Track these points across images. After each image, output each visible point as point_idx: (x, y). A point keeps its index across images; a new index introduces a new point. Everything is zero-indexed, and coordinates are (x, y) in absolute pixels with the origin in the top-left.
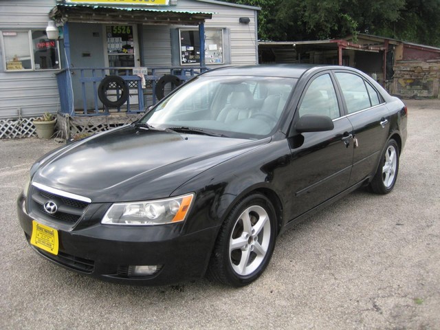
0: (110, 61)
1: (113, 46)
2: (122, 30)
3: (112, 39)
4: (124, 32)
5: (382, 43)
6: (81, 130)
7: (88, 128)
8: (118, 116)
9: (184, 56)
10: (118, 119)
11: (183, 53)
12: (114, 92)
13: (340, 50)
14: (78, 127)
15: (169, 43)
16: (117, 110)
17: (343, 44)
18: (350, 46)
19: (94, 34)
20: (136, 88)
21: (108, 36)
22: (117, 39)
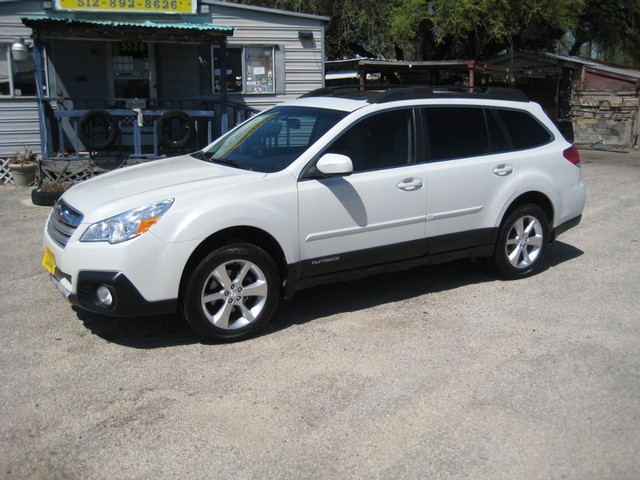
0: (116, 87)
1: (120, 67)
2: (133, 46)
3: (119, 58)
4: (135, 49)
5: (555, 66)
7: (64, 175)
9: (217, 82)
11: (216, 78)
13: (471, 74)
14: (52, 174)
17: (477, 67)
18: (488, 70)
19: (93, 51)
20: (132, 126)
21: (114, 55)
22: (126, 59)
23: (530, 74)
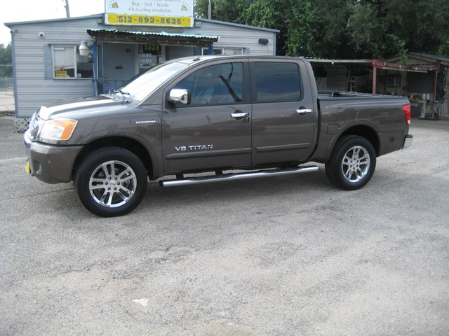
1: (143, 61)
2: (152, 47)
3: (143, 55)
4: (153, 49)
5: (434, 64)
13: (375, 70)
17: (378, 64)
18: (386, 66)
19: (127, 50)
21: (139, 53)
22: (147, 55)
23: (416, 69)
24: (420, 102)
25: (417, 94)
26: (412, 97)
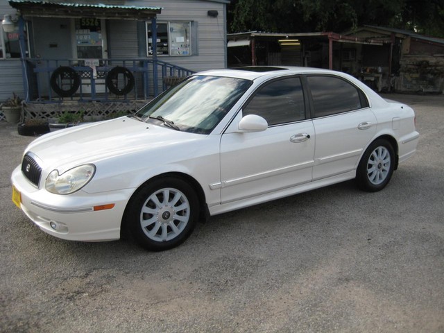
0: (78, 52)
2: (90, 22)
5: (389, 36)
6: (34, 115)
7: (41, 114)
8: (70, 104)
9: (150, 47)
10: (70, 106)
11: (149, 44)
12: (68, 81)
13: (331, 43)
15: (136, 35)
16: (70, 98)
17: (334, 37)
18: (342, 39)
19: (61, 26)
20: (90, 78)
21: (76, 29)
22: (85, 31)
23: (372, 42)
24: (376, 75)
25: (373, 68)
26: (368, 70)
